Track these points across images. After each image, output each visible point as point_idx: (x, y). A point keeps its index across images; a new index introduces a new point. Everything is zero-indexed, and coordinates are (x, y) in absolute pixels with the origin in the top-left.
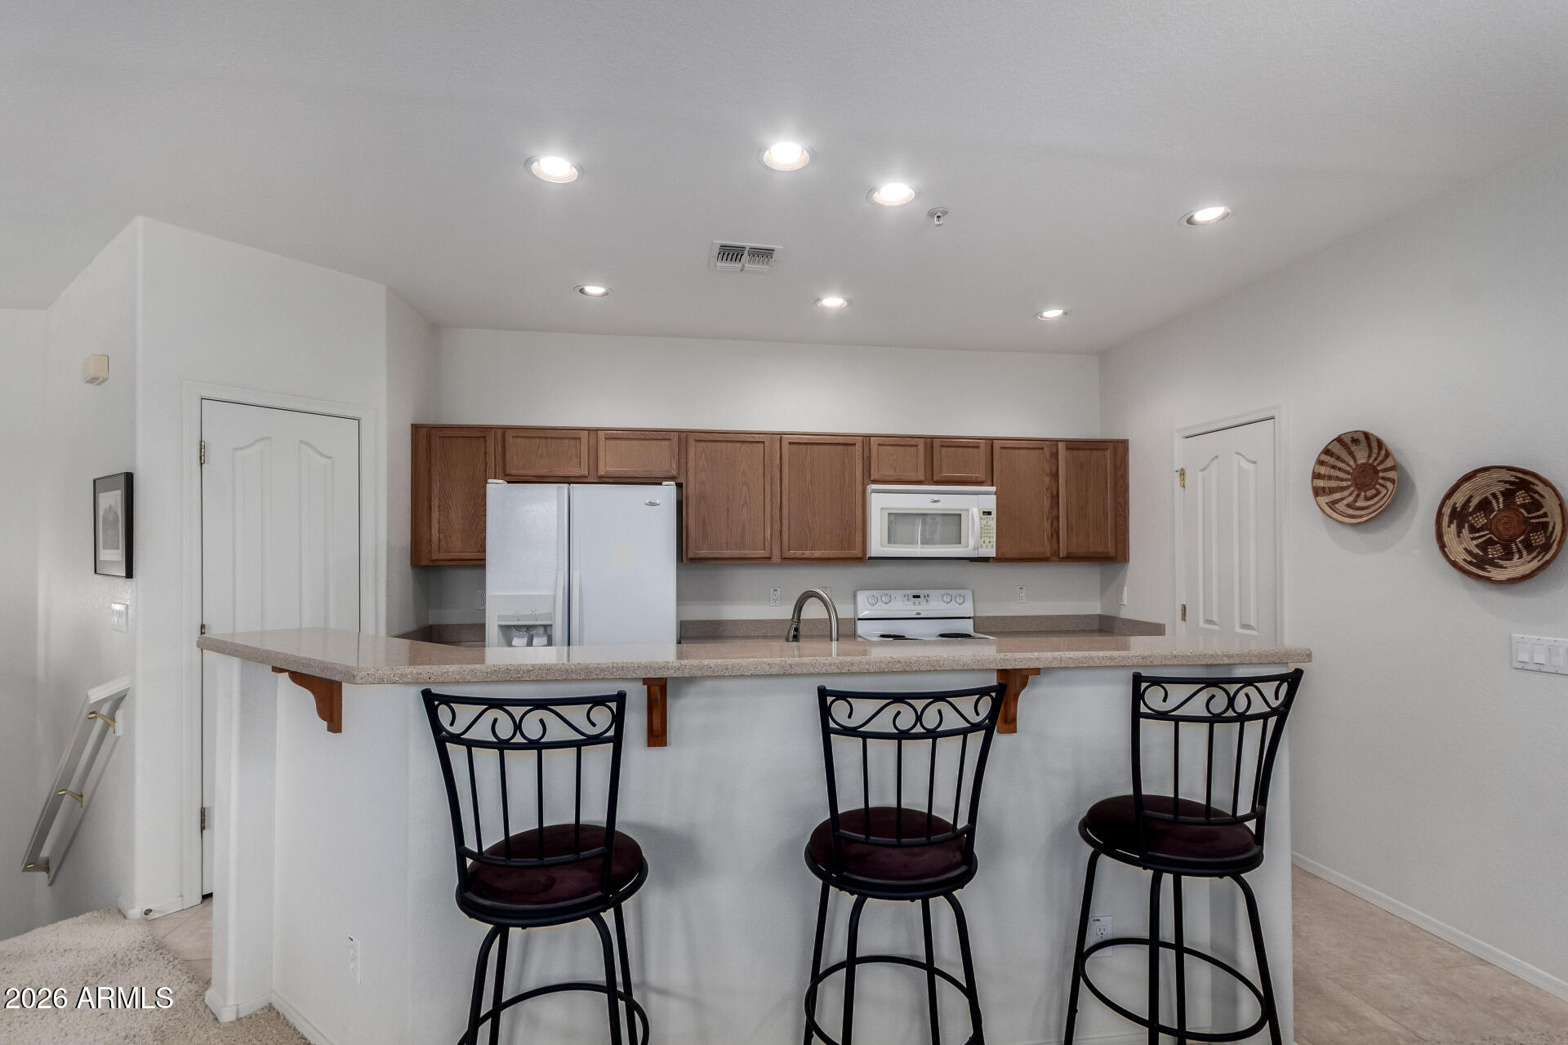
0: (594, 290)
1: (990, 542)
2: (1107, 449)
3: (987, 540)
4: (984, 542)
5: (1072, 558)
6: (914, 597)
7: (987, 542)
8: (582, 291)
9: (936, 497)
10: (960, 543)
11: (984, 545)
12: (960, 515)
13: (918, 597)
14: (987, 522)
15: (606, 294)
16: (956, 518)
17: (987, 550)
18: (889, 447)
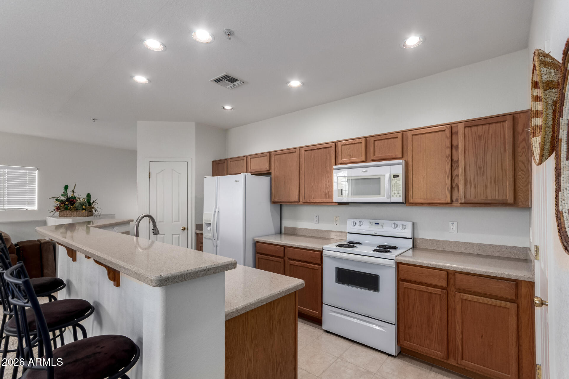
0: (228, 107)
1: (398, 194)
2: (505, 121)
3: (396, 192)
4: (395, 194)
5: (469, 204)
6: (375, 223)
7: (396, 194)
8: (224, 108)
9: (364, 169)
10: (380, 194)
11: (395, 196)
12: (380, 178)
13: (378, 224)
14: (396, 181)
15: (232, 109)
16: (377, 180)
17: (397, 198)
18: (348, 146)
